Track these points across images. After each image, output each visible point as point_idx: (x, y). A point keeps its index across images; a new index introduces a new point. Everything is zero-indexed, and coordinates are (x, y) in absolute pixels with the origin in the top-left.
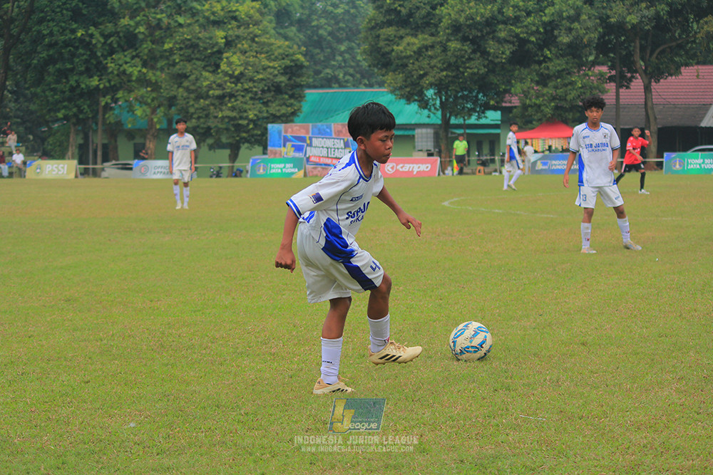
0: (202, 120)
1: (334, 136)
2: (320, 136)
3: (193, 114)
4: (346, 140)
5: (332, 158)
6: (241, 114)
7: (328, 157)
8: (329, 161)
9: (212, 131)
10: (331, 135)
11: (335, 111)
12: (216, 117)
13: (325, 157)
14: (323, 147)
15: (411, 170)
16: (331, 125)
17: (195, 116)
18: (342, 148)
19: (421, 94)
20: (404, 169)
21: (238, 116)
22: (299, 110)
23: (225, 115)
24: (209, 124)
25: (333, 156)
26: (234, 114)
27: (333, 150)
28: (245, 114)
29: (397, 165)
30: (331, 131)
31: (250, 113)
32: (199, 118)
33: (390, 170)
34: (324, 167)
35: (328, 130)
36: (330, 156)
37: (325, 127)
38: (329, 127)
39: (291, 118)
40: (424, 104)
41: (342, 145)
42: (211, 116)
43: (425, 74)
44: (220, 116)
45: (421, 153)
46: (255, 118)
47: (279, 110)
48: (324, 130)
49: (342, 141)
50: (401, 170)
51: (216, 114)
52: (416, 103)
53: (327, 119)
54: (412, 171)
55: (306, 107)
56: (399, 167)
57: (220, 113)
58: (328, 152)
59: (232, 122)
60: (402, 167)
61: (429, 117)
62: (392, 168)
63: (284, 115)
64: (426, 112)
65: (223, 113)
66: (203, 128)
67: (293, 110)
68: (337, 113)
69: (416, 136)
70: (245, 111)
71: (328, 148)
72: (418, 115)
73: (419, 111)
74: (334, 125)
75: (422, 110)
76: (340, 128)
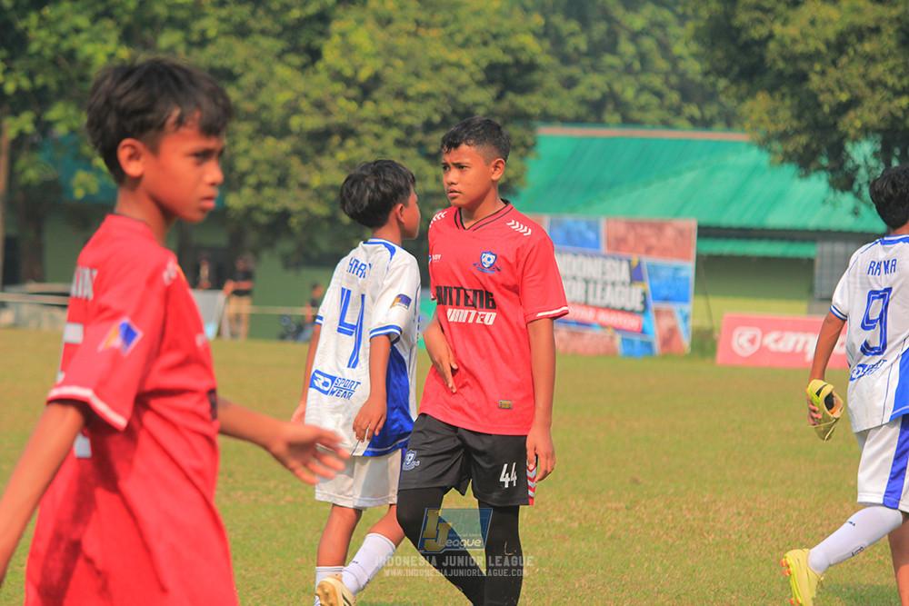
0: (268, 192)
1: (604, 249)
2: (568, 247)
3: (243, 175)
4: (635, 262)
5: (597, 308)
7: (586, 305)
8: (587, 315)
9: (293, 222)
10: (597, 246)
11: (611, 186)
12: (304, 186)
13: (579, 304)
14: (574, 278)
15: (799, 348)
16: (598, 221)
17: (252, 180)
18: (623, 284)
19: (837, 152)
20: (782, 347)
22: (518, 178)
25: (598, 302)
27: (599, 287)
29: (764, 333)
30: (598, 237)
32: (259, 187)
33: (746, 345)
34: (574, 328)
35: (591, 235)
36: (591, 300)
37: (583, 227)
38: (593, 226)
40: (843, 180)
41: (624, 274)
42: (292, 183)
43: (854, 103)
44: (316, 183)
48: (581, 234)
49: (625, 266)
50: (773, 347)
52: (824, 176)
53: (588, 205)
54: (803, 353)
55: (536, 171)
56: (770, 340)
57: (316, 175)
58: (587, 292)
60: (777, 341)
61: (856, 213)
62: (752, 341)
64: (847, 200)
65: (325, 174)
66: (268, 213)
69: (818, 263)
71: (587, 281)
72: (828, 208)
73: (831, 196)
74: (608, 222)
75: (839, 192)
76: (621, 229)
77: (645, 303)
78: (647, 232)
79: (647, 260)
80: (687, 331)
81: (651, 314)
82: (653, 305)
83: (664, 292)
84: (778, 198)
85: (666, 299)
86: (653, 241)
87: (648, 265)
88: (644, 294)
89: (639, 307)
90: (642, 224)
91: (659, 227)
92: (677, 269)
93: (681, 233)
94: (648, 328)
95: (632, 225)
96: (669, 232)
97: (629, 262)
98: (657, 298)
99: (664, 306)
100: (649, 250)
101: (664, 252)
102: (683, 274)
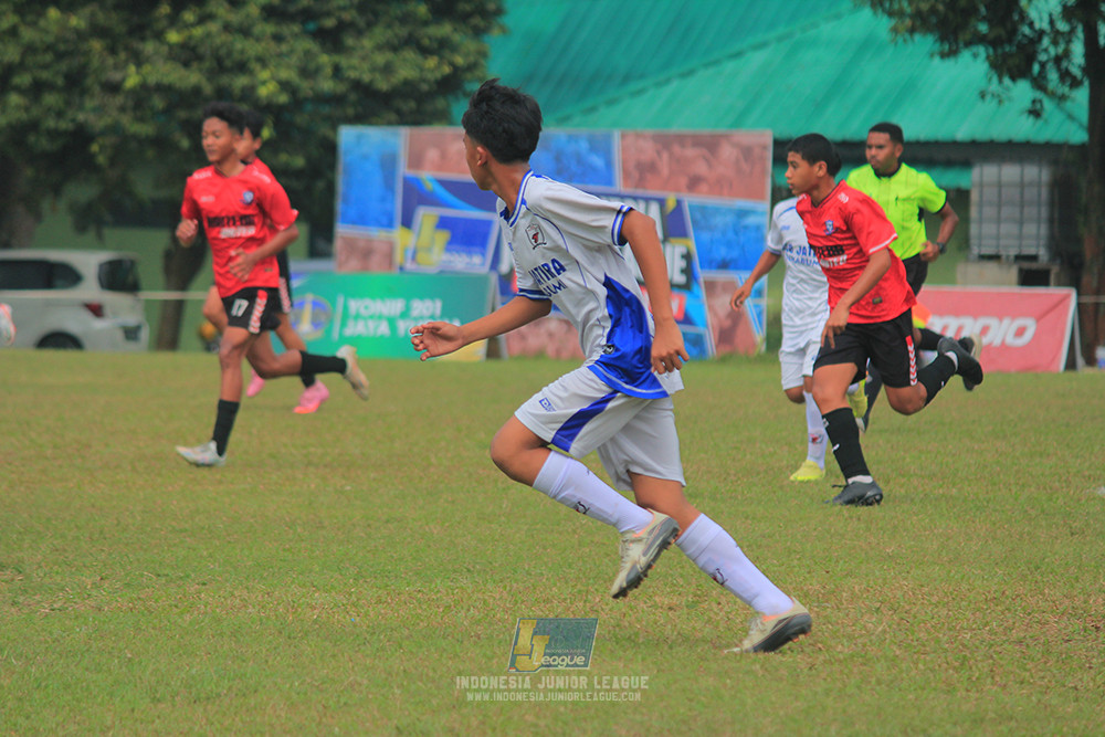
1: (619, 186)
4: (671, 204)
6: (224, 80)
9: (95, 148)
10: (609, 182)
11: (626, 79)
12: (113, 88)
16: (608, 138)
21: (208, 89)
23: (152, 80)
24: (81, 117)
26: (192, 78)
28: (241, 81)
30: (609, 164)
31: (264, 75)
35: (598, 161)
37: (584, 146)
38: (601, 146)
39: (440, 103)
42: (89, 81)
44: (132, 81)
45: (991, 269)
46: (283, 99)
47: (387, 69)
48: (580, 160)
49: (656, 210)
51: (116, 76)
52: (982, 51)
53: (592, 110)
57: (132, 68)
59: (182, 114)
61: (1035, 113)
63: (408, 90)
64: (1023, 91)
65: (147, 68)
67: (447, 70)
68: (633, 86)
69: (974, 196)
70: (242, 67)
72: (990, 104)
73: (994, 86)
74: (623, 136)
75: (1007, 81)
76: (648, 150)
77: (688, 271)
78: (690, 152)
79: (689, 200)
80: (759, 315)
81: (700, 290)
82: (703, 275)
83: (722, 253)
84: (907, 90)
85: (724, 265)
86: (701, 168)
87: (690, 207)
88: (687, 257)
89: (680, 279)
90: (681, 139)
91: (710, 144)
92: (742, 213)
93: (747, 152)
94: (694, 314)
95: (665, 141)
96: (728, 152)
97: (662, 202)
98: (709, 263)
99: (721, 276)
100: (694, 183)
101: (719, 186)
102: (751, 220)
